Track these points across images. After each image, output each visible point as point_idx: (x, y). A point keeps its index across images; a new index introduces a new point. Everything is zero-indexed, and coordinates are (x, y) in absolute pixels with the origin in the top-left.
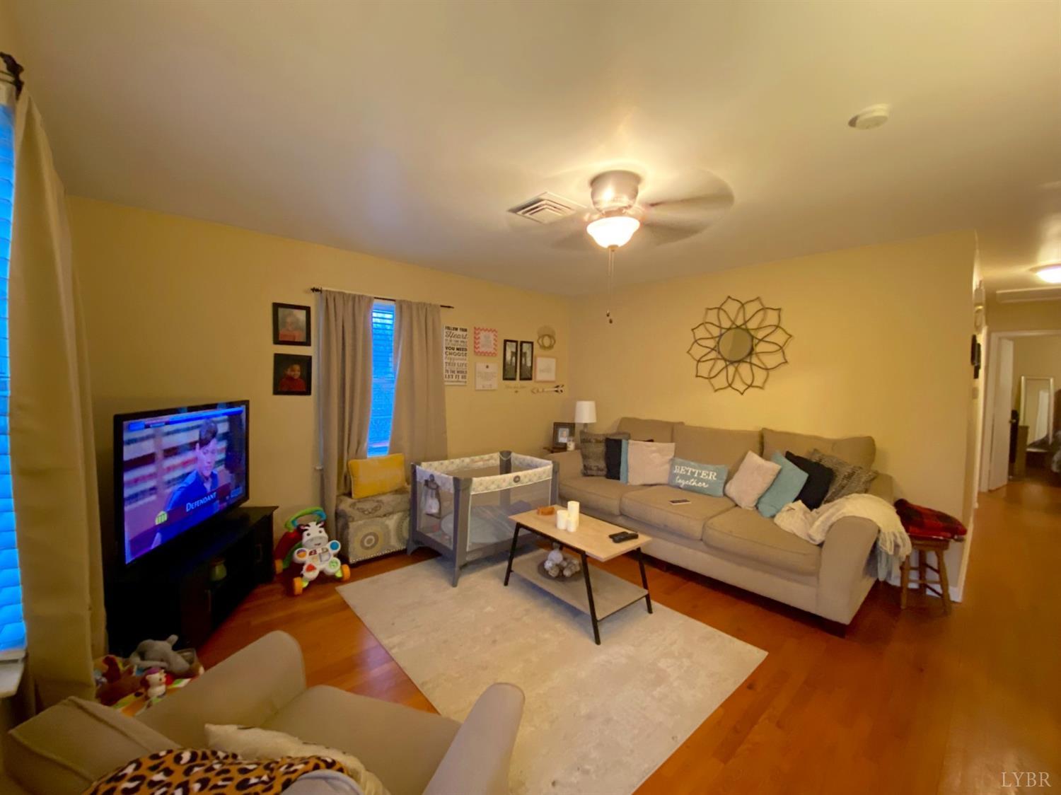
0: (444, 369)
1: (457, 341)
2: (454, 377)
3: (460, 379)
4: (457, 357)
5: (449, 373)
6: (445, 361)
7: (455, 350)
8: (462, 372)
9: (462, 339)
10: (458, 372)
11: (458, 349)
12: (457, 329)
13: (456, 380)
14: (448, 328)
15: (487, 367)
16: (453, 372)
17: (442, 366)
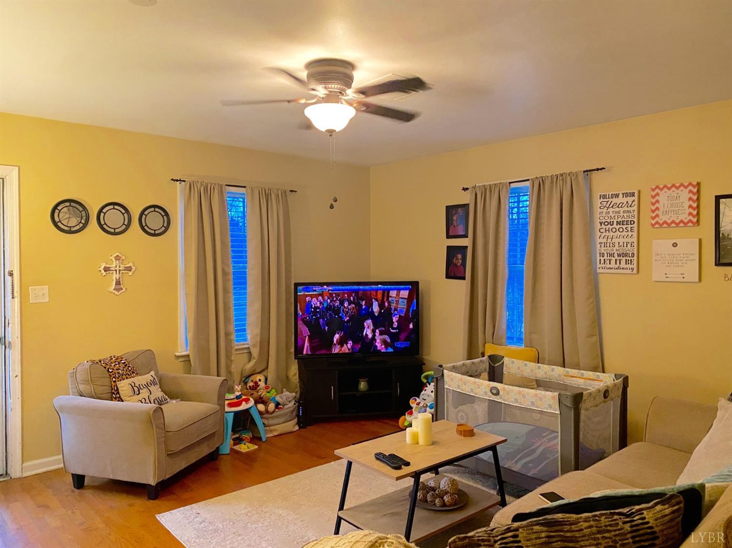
0: (598, 252)
1: (619, 212)
2: (613, 262)
3: (623, 265)
4: (618, 233)
5: (605, 257)
6: (599, 241)
7: (615, 225)
8: (626, 255)
9: (626, 209)
10: (619, 255)
11: (618, 223)
12: (617, 196)
13: (617, 266)
14: (604, 197)
15: (675, 245)
16: (612, 255)
17: (596, 247)
